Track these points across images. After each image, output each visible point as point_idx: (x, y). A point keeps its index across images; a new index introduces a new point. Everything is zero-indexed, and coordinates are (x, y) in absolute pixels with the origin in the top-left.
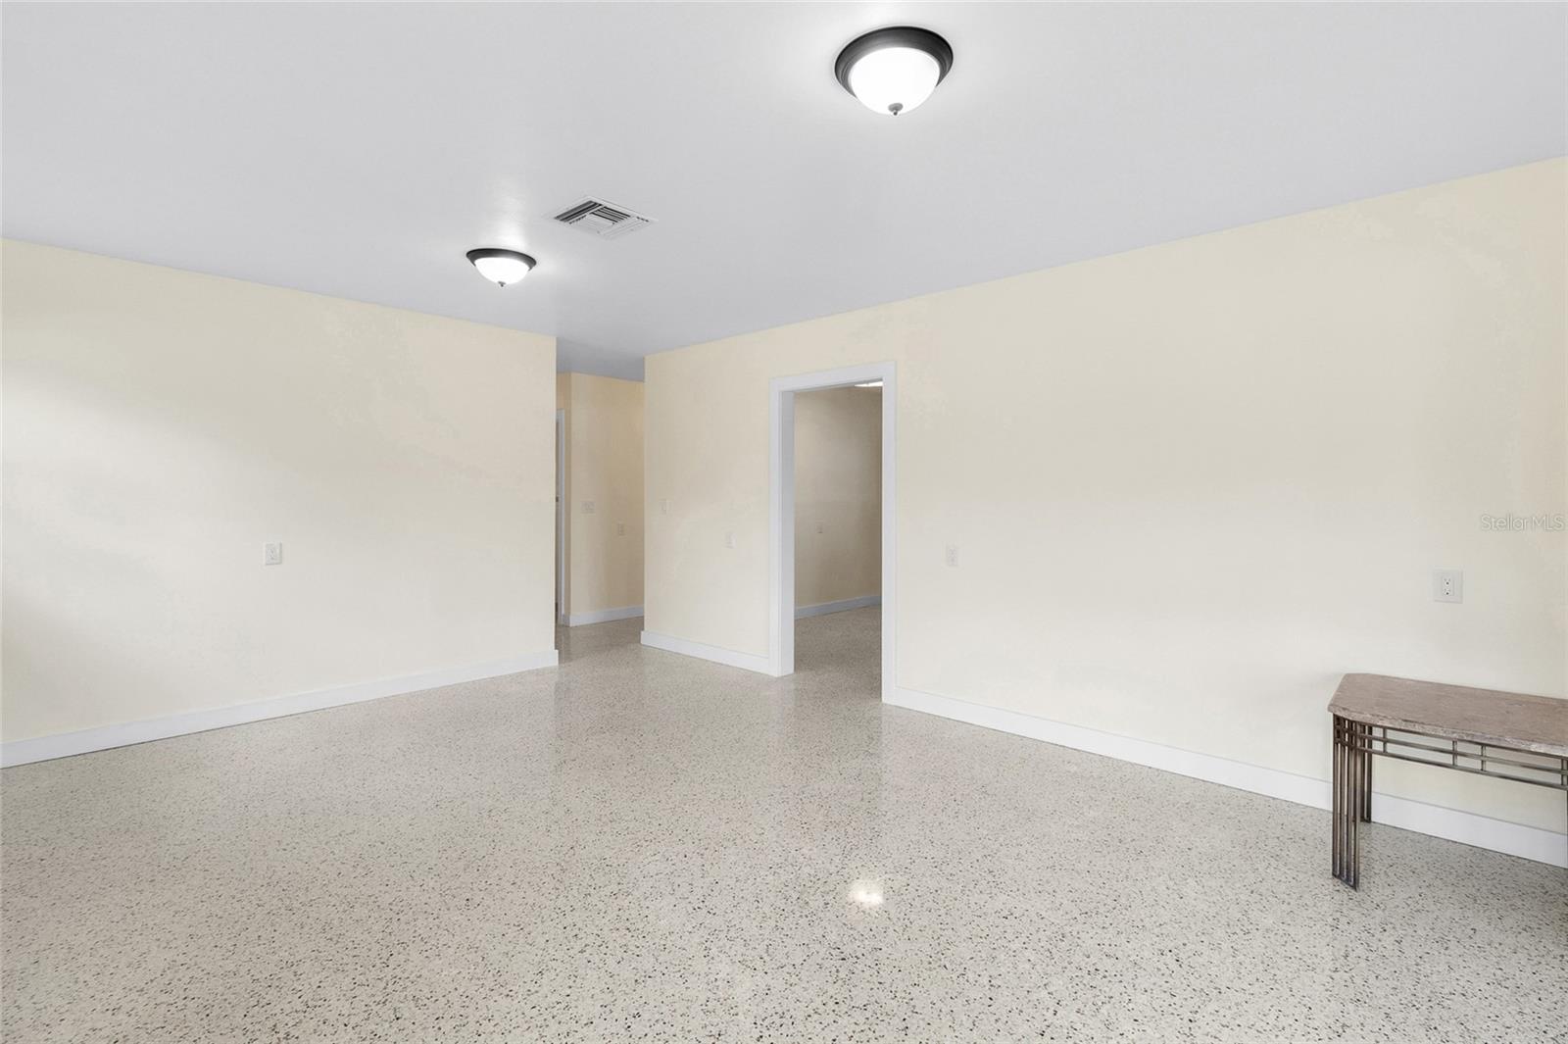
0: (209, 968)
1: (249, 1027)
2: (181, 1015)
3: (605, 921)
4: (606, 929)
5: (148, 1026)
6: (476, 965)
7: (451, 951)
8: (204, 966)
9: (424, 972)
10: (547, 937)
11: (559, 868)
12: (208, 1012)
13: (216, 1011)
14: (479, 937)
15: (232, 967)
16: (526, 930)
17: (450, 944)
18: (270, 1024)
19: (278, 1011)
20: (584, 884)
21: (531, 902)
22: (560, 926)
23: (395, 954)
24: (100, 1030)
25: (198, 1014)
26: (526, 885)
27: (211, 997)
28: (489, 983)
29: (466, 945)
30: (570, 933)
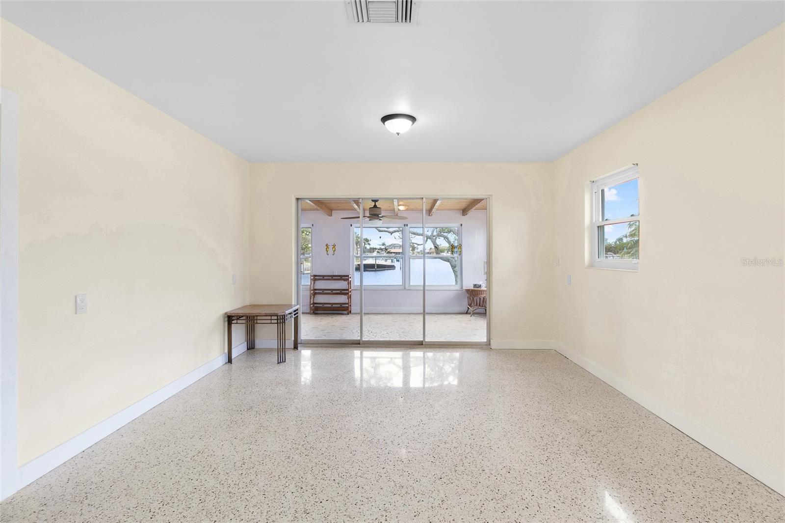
3: (458, 435)
4: (460, 432)
6: (512, 442)
7: (521, 451)
9: (532, 448)
10: (483, 439)
11: (457, 469)
14: (509, 452)
16: (489, 445)
17: (521, 454)
20: (453, 453)
21: (481, 457)
22: (475, 441)
23: (545, 460)
26: (479, 466)
28: (509, 434)
29: (514, 450)
30: (473, 437)
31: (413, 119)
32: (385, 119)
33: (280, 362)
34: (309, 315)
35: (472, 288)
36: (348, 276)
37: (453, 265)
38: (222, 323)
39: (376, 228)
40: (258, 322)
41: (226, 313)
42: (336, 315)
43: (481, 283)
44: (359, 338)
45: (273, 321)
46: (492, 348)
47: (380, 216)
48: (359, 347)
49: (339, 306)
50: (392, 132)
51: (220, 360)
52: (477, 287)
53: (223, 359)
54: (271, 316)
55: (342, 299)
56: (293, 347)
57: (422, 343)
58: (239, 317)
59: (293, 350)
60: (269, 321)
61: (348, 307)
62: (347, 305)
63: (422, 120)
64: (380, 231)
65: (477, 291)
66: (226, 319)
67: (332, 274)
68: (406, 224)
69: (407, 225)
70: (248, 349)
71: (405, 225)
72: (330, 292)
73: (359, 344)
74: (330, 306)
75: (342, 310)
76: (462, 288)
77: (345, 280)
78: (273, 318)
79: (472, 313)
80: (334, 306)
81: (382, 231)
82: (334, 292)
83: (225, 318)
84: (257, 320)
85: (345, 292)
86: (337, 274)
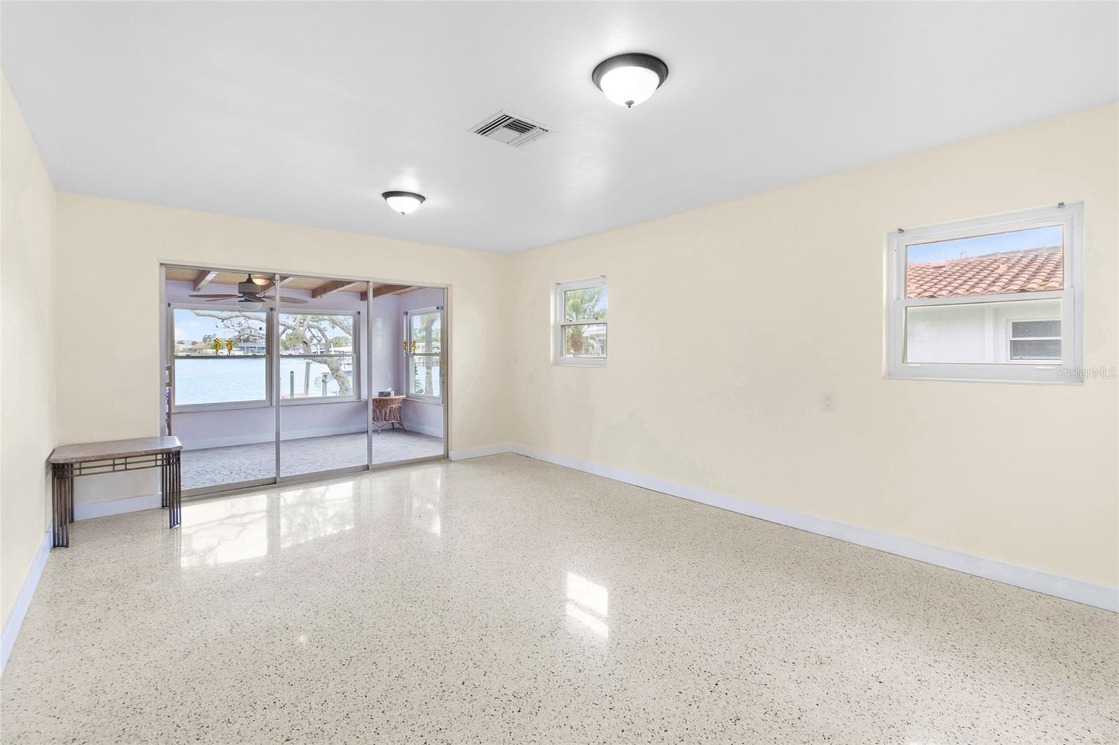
31: (422, 198)
32: (387, 195)
35: (377, 397)
37: (334, 367)
40: (84, 471)
43: (389, 390)
45: (117, 468)
46: (453, 460)
47: (258, 295)
48: (276, 487)
50: (395, 209)
52: (385, 396)
54: (126, 458)
56: (160, 505)
57: (368, 467)
59: (160, 511)
60: (111, 468)
65: (384, 400)
73: (275, 483)
76: (360, 398)
78: (117, 462)
79: (380, 431)
84: (81, 469)
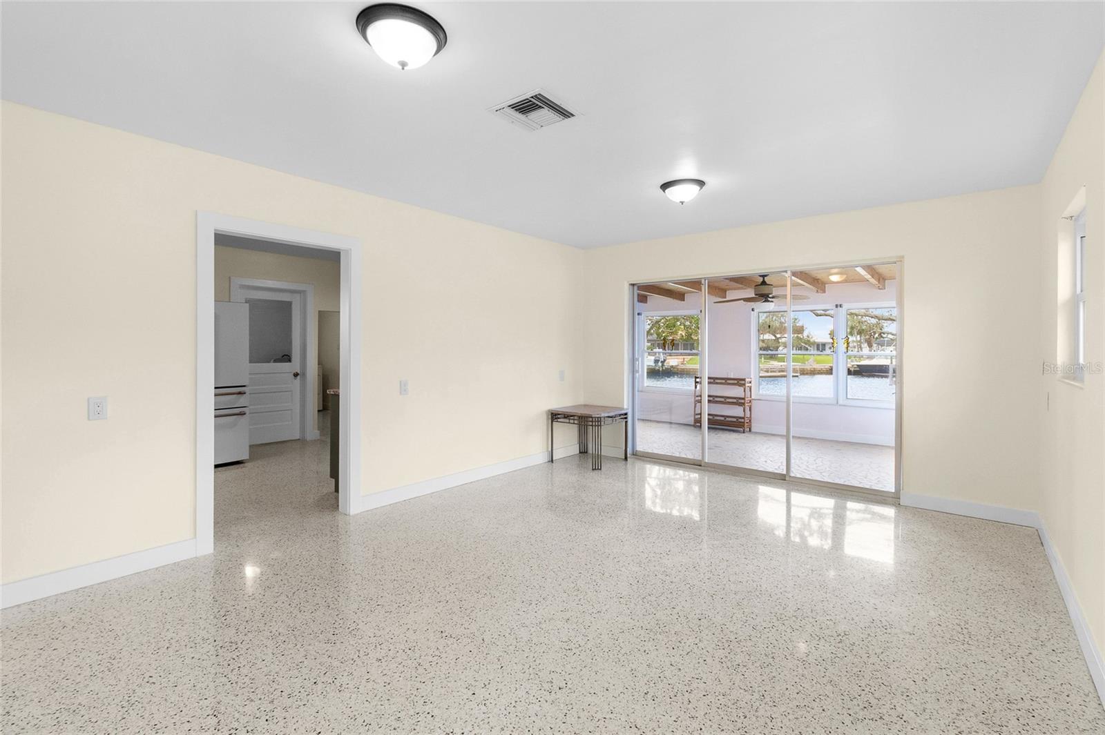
0: (839, 698)
1: (848, 651)
2: (871, 683)
5: (889, 691)
8: (840, 701)
12: (859, 673)
13: (855, 670)
15: (829, 687)
18: (840, 645)
19: (832, 647)
24: (913, 711)
25: (863, 676)
27: (851, 679)
31: (701, 183)
32: (665, 186)
33: (595, 469)
34: (693, 428)
36: (744, 380)
38: (545, 421)
39: (811, 311)
41: (549, 411)
42: (732, 432)
44: (700, 458)
46: (902, 504)
47: (770, 296)
48: (699, 470)
49: (735, 420)
50: (674, 199)
51: (541, 457)
53: (545, 458)
55: (737, 411)
56: (624, 458)
57: (785, 477)
58: (567, 416)
59: (621, 461)
61: (744, 422)
62: (743, 420)
63: (712, 181)
64: (817, 315)
66: (550, 417)
67: (726, 377)
68: (839, 304)
69: (841, 306)
70: (580, 453)
71: (837, 306)
72: (723, 400)
73: (700, 466)
74: (723, 419)
75: (737, 425)
77: (741, 385)
80: (727, 419)
81: (820, 315)
82: (728, 400)
83: (548, 416)
85: (739, 402)
86: (732, 377)
